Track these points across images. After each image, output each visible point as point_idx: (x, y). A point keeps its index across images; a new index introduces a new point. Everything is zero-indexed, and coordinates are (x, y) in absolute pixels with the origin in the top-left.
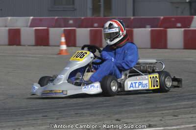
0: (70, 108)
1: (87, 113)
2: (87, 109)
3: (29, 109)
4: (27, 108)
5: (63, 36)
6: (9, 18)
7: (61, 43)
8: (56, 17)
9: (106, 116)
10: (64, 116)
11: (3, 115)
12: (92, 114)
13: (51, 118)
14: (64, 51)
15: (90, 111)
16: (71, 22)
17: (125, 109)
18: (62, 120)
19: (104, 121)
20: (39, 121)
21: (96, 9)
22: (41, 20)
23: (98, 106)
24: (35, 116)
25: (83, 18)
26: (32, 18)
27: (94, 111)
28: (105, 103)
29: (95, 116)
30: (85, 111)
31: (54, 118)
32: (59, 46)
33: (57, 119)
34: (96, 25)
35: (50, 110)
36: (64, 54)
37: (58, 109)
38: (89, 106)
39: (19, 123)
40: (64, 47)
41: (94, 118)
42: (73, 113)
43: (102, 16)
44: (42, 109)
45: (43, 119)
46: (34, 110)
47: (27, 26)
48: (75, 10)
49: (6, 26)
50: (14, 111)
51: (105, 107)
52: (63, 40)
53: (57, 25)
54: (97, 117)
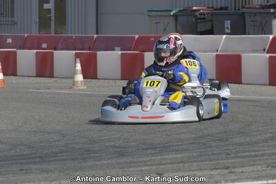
0: (11, 162)
1: (36, 169)
2: (35, 163)
9: (62, 174)
12: (43, 171)
15: (39, 166)
16: (9, 41)
17: (89, 164)
18: (1, 178)
23: (50, 159)
25: (26, 35)
27: (45, 166)
28: (59, 155)
30: (33, 166)
34: (44, 45)
38: (38, 160)
41: (46, 175)
42: (15, 169)
43: (53, 34)
48: (16, 23)
51: (61, 160)
54: (49, 175)
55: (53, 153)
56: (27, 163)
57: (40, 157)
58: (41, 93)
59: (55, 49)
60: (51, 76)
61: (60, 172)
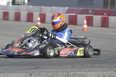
0: (88, 63)
1: (98, 66)
2: (98, 64)
3: (63, 62)
4: (62, 61)
5: (85, 19)
6: (54, 8)
7: (84, 24)
8: (82, 8)
9: (109, 69)
10: (84, 67)
11: (48, 65)
12: (101, 67)
13: (76, 68)
14: (85, 29)
15: (99, 65)
16: (90, 11)
18: (83, 69)
19: (108, 71)
20: (69, 70)
21: (105, 4)
22: (73, 10)
23: (104, 62)
24: (67, 66)
25: (98, 9)
26: (67, 8)
27: (102, 65)
28: (108, 61)
29: (102, 68)
30: (97, 65)
31: (78, 68)
32: (83, 25)
33: (80, 69)
34: (105, 14)
35: (76, 63)
36: (85, 30)
37: (81, 63)
38: (99, 62)
39: (57, 70)
40: (85, 26)
41: (102, 69)
42: (89, 66)
43: (109, 9)
44: (71, 62)
45: (71, 68)
46: (66, 63)
47: (64, 13)
48: (93, 4)
49: (52, 12)
50: (54, 63)
51: (109, 63)
52: (85, 22)
53: (82, 13)
54: (103, 69)
55: (106, 60)
56: (94, 64)
57: (100, 61)
58: (103, 34)
59: (110, 15)
60: (107, 27)
61: (108, 68)
